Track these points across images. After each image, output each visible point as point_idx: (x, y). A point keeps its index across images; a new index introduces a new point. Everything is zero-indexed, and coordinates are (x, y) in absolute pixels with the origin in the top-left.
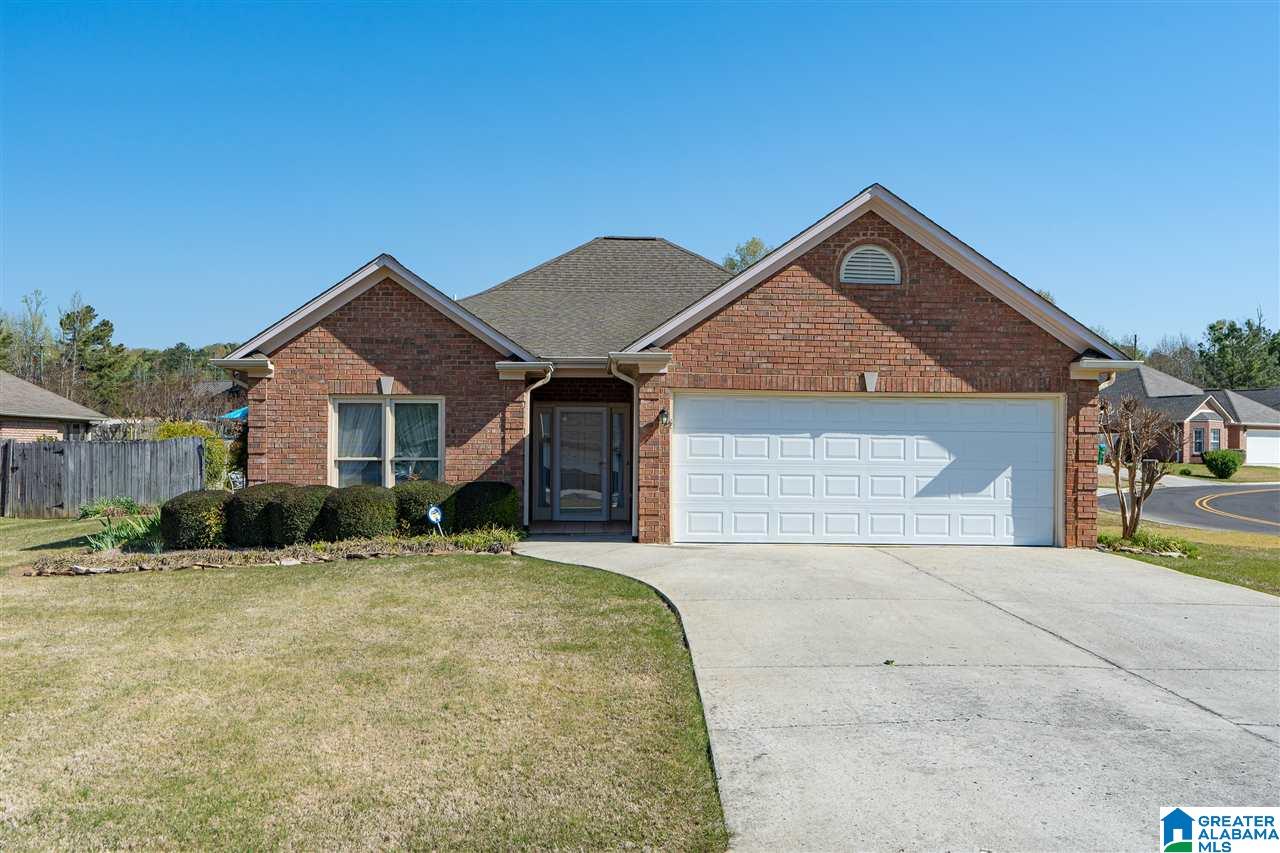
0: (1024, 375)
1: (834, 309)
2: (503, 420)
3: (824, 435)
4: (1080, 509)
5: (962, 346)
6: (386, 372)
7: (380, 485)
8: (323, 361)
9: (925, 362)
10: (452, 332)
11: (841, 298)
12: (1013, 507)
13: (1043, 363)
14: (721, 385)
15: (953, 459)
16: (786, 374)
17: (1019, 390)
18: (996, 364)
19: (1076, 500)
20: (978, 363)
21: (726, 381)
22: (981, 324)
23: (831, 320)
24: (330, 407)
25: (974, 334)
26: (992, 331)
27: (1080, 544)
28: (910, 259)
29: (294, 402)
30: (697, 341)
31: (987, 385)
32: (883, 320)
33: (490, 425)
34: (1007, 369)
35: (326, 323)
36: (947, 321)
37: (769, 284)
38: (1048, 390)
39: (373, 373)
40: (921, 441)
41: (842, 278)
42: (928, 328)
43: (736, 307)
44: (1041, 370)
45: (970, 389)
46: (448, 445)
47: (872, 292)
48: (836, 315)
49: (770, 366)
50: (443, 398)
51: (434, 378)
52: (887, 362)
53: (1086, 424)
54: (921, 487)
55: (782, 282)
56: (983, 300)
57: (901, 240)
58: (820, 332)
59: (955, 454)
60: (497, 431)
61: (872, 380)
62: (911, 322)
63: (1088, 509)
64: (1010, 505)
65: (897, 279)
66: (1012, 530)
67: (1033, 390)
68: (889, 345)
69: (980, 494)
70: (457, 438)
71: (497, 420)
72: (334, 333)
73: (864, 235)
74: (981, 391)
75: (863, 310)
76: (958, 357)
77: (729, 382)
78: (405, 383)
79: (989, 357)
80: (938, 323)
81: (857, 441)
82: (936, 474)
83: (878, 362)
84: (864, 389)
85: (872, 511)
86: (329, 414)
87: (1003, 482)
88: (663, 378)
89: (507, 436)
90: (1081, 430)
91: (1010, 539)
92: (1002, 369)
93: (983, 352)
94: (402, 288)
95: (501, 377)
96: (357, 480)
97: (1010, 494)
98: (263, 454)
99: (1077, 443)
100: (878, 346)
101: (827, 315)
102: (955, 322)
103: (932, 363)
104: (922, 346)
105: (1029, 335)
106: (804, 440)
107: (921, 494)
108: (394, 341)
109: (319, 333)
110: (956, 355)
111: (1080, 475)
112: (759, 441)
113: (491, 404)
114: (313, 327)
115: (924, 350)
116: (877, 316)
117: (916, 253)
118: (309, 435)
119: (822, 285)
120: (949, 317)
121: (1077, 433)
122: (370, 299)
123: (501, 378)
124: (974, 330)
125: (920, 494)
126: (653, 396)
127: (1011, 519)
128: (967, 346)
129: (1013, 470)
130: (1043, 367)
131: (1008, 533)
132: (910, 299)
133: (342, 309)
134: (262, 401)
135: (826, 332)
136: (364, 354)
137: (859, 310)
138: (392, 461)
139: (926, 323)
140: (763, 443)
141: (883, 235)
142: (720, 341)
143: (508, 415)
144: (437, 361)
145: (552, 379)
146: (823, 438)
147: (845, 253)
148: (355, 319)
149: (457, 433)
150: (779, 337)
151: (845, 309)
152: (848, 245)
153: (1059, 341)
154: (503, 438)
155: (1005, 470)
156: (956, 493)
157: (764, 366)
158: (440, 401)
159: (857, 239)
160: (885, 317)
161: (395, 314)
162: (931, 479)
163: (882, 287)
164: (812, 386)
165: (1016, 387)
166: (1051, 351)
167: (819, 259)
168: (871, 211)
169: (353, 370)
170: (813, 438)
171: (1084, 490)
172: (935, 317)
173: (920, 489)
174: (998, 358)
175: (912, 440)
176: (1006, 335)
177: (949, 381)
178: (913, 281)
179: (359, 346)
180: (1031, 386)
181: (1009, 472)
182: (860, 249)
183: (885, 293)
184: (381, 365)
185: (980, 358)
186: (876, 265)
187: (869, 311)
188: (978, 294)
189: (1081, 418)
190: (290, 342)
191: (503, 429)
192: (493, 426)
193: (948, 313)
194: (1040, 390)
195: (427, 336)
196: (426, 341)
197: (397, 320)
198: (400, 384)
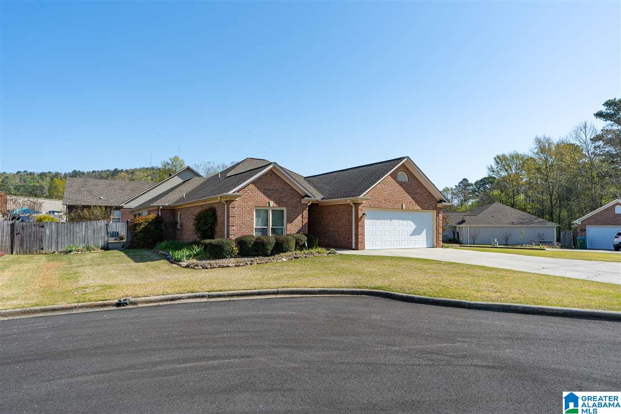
0: (430, 206)
2: (303, 215)
4: (439, 238)
6: (272, 200)
7: (267, 235)
8: (252, 195)
9: (413, 202)
10: (289, 188)
11: (398, 185)
14: (375, 206)
16: (388, 204)
17: (429, 209)
18: (425, 203)
19: (438, 236)
20: (422, 203)
24: (254, 210)
26: (424, 195)
27: (439, 247)
28: (410, 176)
29: (244, 209)
30: (370, 194)
31: (424, 208)
33: (299, 217)
34: (427, 204)
35: (253, 183)
39: (267, 200)
40: (410, 222)
41: (398, 179)
42: (413, 193)
43: (378, 186)
44: (433, 205)
45: (421, 209)
46: (287, 223)
48: (397, 189)
49: (385, 202)
50: (286, 208)
51: (284, 202)
52: (406, 202)
54: (411, 233)
57: (408, 171)
58: (394, 193)
59: (416, 225)
60: (301, 218)
61: (404, 206)
62: (411, 191)
63: (441, 238)
64: (426, 238)
65: (407, 181)
68: (407, 197)
69: (420, 235)
70: (290, 221)
71: (301, 215)
72: (256, 186)
73: (402, 169)
74: (423, 210)
76: (419, 201)
77: (377, 206)
79: (424, 201)
80: (416, 192)
81: (399, 222)
82: (413, 230)
84: (402, 208)
85: (402, 240)
86: (254, 213)
88: (363, 204)
90: (439, 219)
93: (423, 199)
96: (260, 234)
97: (426, 235)
98: (234, 226)
99: (439, 222)
100: (405, 198)
101: (395, 189)
104: (413, 198)
105: (430, 196)
106: (388, 222)
108: (273, 190)
109: (252, 186)
111: (439, 230)
112: (379, 222)
113: (299, 211)
116: (405, 190)
117: (411, 174)
118: (248, 219)
119: (394, 181)
122: (266, 176)
123: (302, 202)
124: (421, 194)
125: (410, 236)
126: (361, 209)
127: (426, 241)
128: (420, 198)
131: (425, 245)
132: (410, 186)
136: (265, 193)
137: (401, 188)
138: (271, 228)
140: (381, 222)
141: (405, 169)
142: (375, 195)
143: (303, 213)
144: (285, 197)
145: (312, 204)
148: (262, 182)
149: (290, 219)
150: (386, 194)
152: (398, 171)
153: (435, 198)
154: (303, 221)
155: (425, 229)
156: (416, 235)
157: (383, 202)
158: (285, 209)
159: (400, 170)
161: (273, 181)
163: (404, 182)
164: (393, 207)
166: (434, 200)
167: (394, 174)
168: (406, 163)
169: (261, 198)
170: (391, 221)
176: (427, 196)
177: (417, 207)
178: (411, 181)
179: (263, 191)
182: (400, 172)
183: (405, 184)
184: (269, 197)
185: (422, 201)
186: (403, 177)
187: (403, 188)
188: (422, 186)
189: (439, 216)
191: (302, 218)
194: (432, 210)
195: (282, 189)
196: (282, 190)
197: (274, 183)
198: (275, 204)
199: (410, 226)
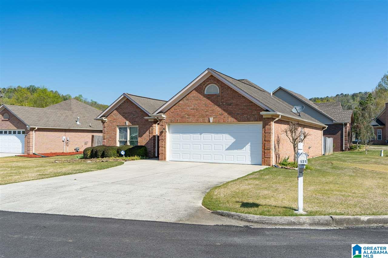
0: (251, 117)
1: (203, 101)
2: (149, 131)
3: (203, 134)
4: (266, 155)
5: (234, 109)
6: (127, 120)
8: (116, 118)
9: (225, 114)
10: (140, 110)
11: (205, 98)
12: (251, 154)
13: (256, 113)
14: (177, 122)
15: (235, 140)
16: (191, 118)
17: (249, 121)
18: (243, 114)
19: (265, 152)
20: (238, 114)
21: (178, 121)
22: (239, 103)
23: (202, 104)
24: (117, 128)
25: (237, 106)
26: (242, 105)
27: (266, 164)
28: (221, 87)
29: (111, 127)
30: (172, 111)
31: (241, 120)
32: (214, 103)
33: (147, 132)
34: (246, 115)
35: (116, 109)
36: (230, 103)
37: (188, 96)
38: (257, 121)
39: (125, 120)
40: (226, 136)
41: (205, 93)
42: (225, 105)
43: (180, 102)
44: (255, 115)
45: (236, 121)
46: (139, 137)
47: (212, 96)
48: (203, 103)
49: (188, 116)
50: (138, 126)
51: (136, 121)
52: (215, 115)
53: (268, 130)
55: (190, 95)
56: (239, 97)
57: (219, 82)
58: (199, 107)
59: (235, 138)
60: (148, 134)
61: (211, 120)
62: (221, 104)
63: (268, 155)
64: (250, 153)
65: (218, 92)
66: (250, 160)
67: (253, 121)
68: (216, 110)
69: (242, 150)
71: (148, 131)
72: (118, 111)
73: (210, 81)
74: (239, 122)
75: (210, 101)
76: (233, 113)
77: (179, 121)
78: (130, 122)
79: (241, 112)
80: (228, 103)
81: (211, 135)
82: (231, 144)
83: (213, 115)
84: (210, 122)
85: (215, 154)
86: (117, 130)
87: (248, 147)
88: (164, 120)
89: (150, 135)
90: (266, 132)
91: (250, 163)
92: (245, 115)
93: (239, 111)
94: (130, 101)
95: (149, 121)
97: (250, 150)
98: (105, 139)
99: (265, 136)
100: (213, 111)
101: (201, 103)
102: (232, 103)
103: (227, 114)
105: (252, 106)
106: (197, 136)
107: (227, 150)
108: (129, 113)
109: (115, 112)
110: (232, 112)
111: (266, 145)
112: (186, 136)
113: (147, 127)
114: (114, 110)
115: (225, 111)
117: (223, 85)
118: (113, 135)
119: (200, 95)
120: (231, 102)
121: (265, 133)
122: (124, 103)
124: (237, 105)
126: (162, 125)
127: (250, 157)
128: (235, 110)
129: (251, 143)
130: (256, 114)
131: (249, 161)
132: (221, 98)
133: (119, 106)
134: (105, 127)
135: (201, 107)
136: (123, 116)
137: (208, 101)
138: (129, 141)
139: (225, 104)
140: (188, 136)
141: (215, 81)
142: (177, 111)
143: (150, 130)
144: (137, 117)
146: (203, 135)
147: (206, 87)
148: (121, 108)
149: (141, 134)
150: (190, 109)
151: (205, 101)
152: (206, 84)
153: (260, 107)
155: (248, 143)
156: (235, 149)
157: (187, 116)
159: (208, 83)
160: (214, 102)
161: (129, 107)
162: (229, 146)
163: (214, 95)
164: (197, 121)
165: (248, 120)
166: (258, 110)
167: (199, 88)
168: (212, 75)
169: (121, 120)
170: (200, 135)
171: (267, 149)
172: (227, 102)
173: (226, 148)
174: (243, 112)
175: (224, 135)
176: (246, 106)
177: (231, 119)
178: (222, 93)
179: (122, 114)
180: (252, 120)
181: (249, 144)
182: (210, 85)
183: (215, 96)
184: (126, 118)
185: (239, 112)
186: (213, 89)
187: (211, 101)
188: (238, 95)
189: (266, 129)
190: (110, 114)
192: (147, 133)
193: (231, 101)
194: (255, 121)
195: (135, 111)
196: (134, 113)
197: (129, 108)
198: (129, 123)
199: (228, 139)
